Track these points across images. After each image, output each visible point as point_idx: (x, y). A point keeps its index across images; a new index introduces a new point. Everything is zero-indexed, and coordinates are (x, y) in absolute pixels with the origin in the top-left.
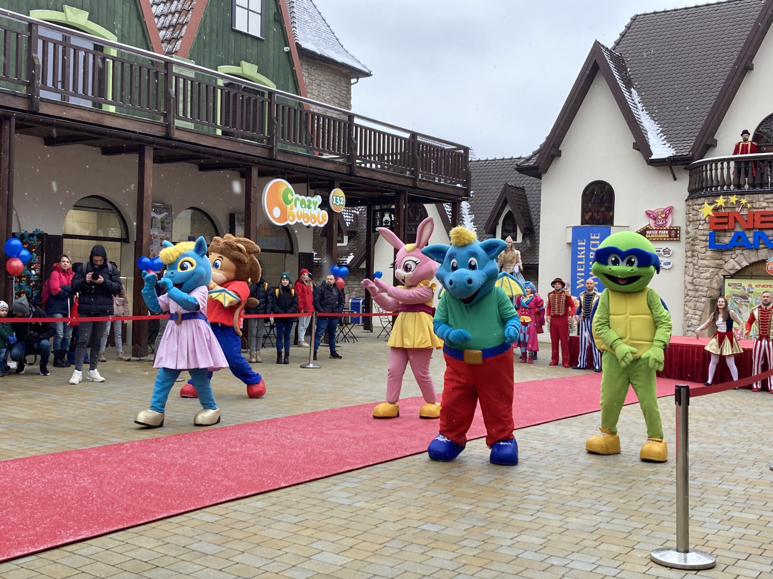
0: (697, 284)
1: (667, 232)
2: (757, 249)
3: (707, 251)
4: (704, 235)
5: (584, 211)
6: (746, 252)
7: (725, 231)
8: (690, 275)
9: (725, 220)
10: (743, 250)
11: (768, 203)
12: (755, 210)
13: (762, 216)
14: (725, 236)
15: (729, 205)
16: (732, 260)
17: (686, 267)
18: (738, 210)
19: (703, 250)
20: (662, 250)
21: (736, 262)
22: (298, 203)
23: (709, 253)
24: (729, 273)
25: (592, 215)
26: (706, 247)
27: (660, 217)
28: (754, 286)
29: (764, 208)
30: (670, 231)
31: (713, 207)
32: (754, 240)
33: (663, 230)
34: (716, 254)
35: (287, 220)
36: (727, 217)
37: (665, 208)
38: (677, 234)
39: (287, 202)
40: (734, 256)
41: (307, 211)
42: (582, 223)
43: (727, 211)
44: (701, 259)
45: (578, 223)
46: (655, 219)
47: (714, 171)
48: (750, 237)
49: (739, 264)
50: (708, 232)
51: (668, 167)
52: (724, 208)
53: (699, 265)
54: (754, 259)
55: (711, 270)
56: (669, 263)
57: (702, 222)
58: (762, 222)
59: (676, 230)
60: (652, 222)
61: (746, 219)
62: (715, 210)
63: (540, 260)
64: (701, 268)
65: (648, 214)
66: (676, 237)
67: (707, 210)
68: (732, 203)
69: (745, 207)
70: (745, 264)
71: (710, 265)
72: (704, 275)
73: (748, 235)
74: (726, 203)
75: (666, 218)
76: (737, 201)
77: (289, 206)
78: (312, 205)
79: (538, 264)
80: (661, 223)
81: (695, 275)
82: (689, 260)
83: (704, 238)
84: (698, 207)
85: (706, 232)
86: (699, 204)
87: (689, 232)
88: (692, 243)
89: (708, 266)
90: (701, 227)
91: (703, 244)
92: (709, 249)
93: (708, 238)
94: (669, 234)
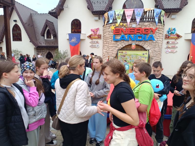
0: (108, 52)
1: (97, 36)
2: (128, 41)
3: (112, 41)
4: (111, 36)
5: (72, 29)
6: (125, 42)
7: (118, 35)
8: (105, 49)
9: (118, 31)
10: (124, 41)
12: (128, 28)
13: (130, 30)
14: (118, 37)
15: (120, 26)
16: (120, 44)
17: (104, 47)
18: (122, 28)
19: (111, 41)
20: (96, 42)
21: (122, 45)
23: (113, 42)
24: (119, 48)
25: (74, 30)
26: (112, 40)
27: (95, 31)
29: (131, 27)
30: (98, 36)
32: (128, 38)
33: (96, 35)
34: (115, 43)
36: (119, 30)
38: (100, 37)
40: (121, 43)
42: (72, 33)
44: (110, 44)
45: (70, 33)
46: (94, 32)
48: (126, 37)
49: (122, 46)
50: (113, 35)
52: (118, 27)
53: (109, 46)
54: (127, 44)
56: (98, 46)
57: (110, 32)
58: (130, 32)
59: (100, 36)
60: (93, 33)
61: (125, 31)
63: (59, 45)
64: (109, 47)
65: (92, 30)
66: (100, 38)
68: (121, 25)
69: (125, 27)
70: (124, 46)
71: (113, 46)
72: (111, 49)
73: (125, 36)
75: (97, 31)
76: (122, 25)
79: (58, 46)
80: (95, 33)
81: (107, 49)
82: (105, 45)
83: (111, 37)
84: (108, 27)
85: (111, 35)
86: (109, 26)
87: (105, 36)
88: (107, 39)
89: (112, 47)
90: (110, 34)
91: (110, 39)
92: (113, 41)
93: (113, 37)
94: (98, 37)
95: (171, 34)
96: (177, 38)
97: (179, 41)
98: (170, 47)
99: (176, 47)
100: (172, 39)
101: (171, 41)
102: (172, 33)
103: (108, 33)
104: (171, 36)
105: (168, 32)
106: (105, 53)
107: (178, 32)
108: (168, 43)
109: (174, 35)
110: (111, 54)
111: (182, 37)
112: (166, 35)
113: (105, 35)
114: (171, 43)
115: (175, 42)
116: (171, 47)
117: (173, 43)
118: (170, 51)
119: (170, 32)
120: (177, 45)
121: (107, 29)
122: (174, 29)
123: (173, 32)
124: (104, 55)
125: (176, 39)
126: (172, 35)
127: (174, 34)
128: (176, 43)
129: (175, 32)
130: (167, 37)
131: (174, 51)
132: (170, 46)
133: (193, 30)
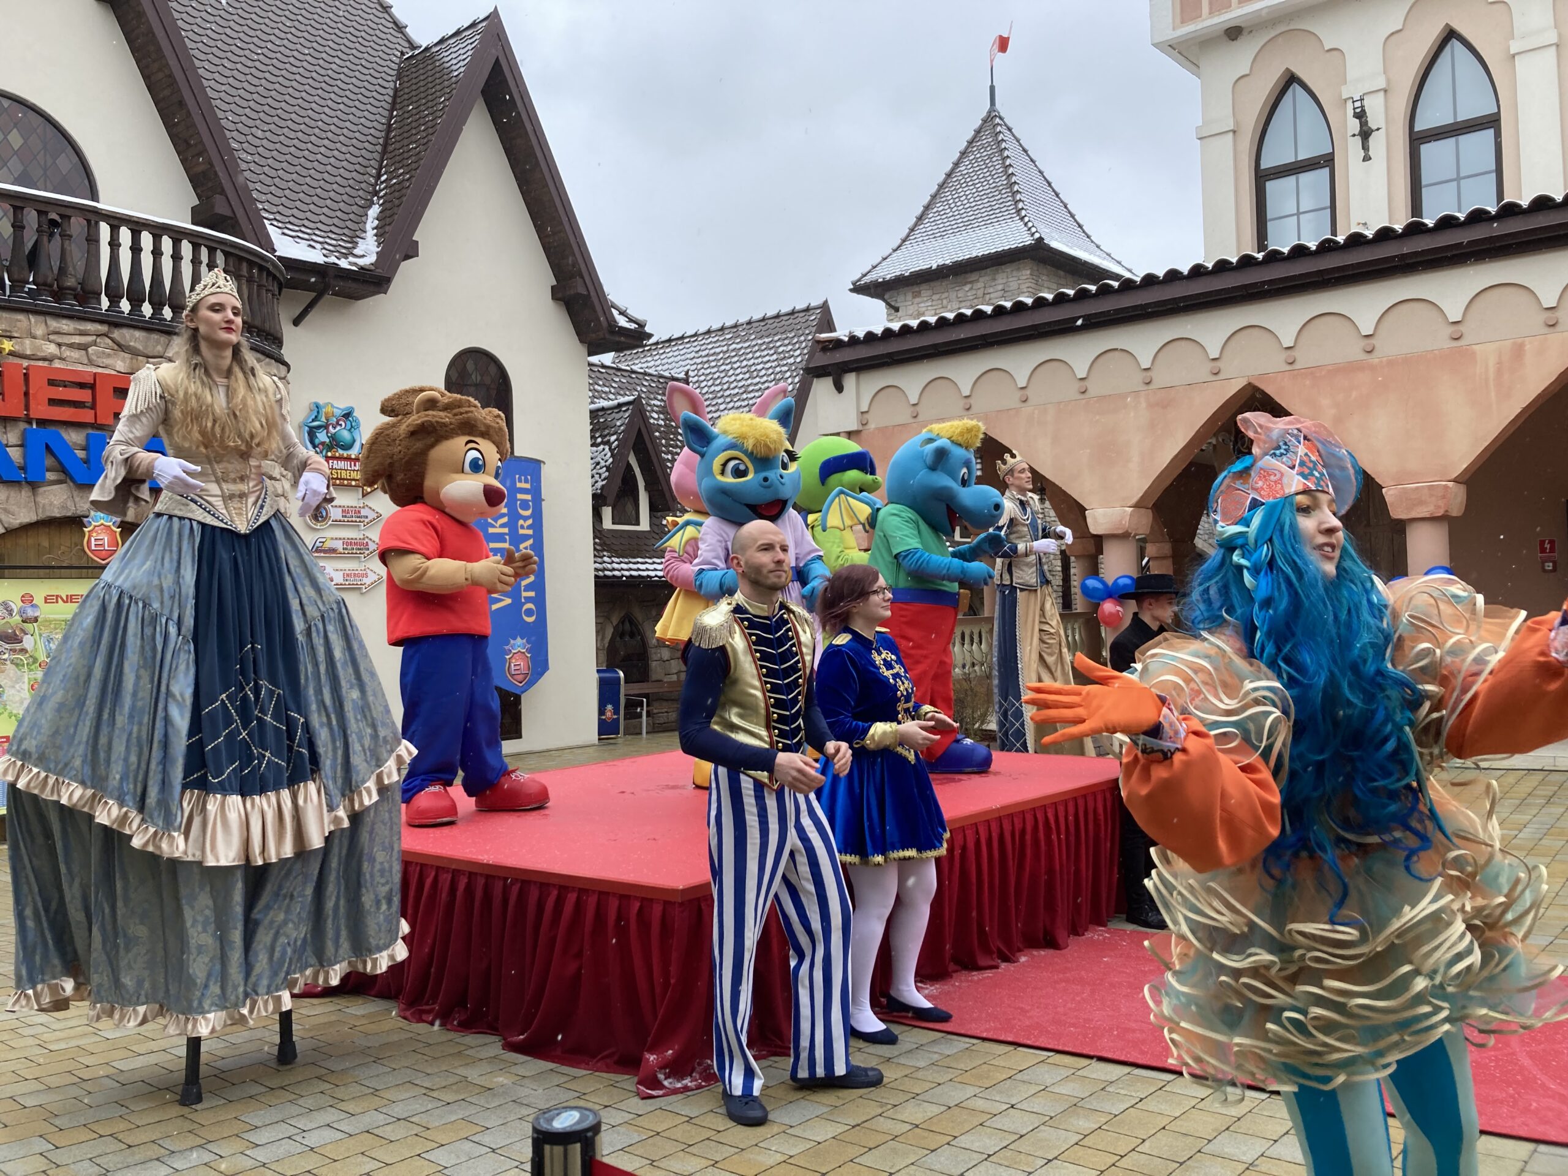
2: (35, 485)
11: (59, 345)
12: (26, 364)
13: (52, 383)
28: (39, 600)
29: (49, 359)
32: (28, 455)
48: (11, 445)
54: (26, 516)
58: (52, 402)
95: (330, 448)
98: (334, 551)
100: (342, 484)
102: (335, 442)
104: (336, 465)
105: (311, 434)
109: (348, 459)
115: (363, 512)
116: (339, 545)
117: (353, 519)
118: (338, 577)
119: (322, 437)
122: (347, 415)
123: (346, 435)
125: (366, 489)
126: (341, 458)
127: (354, 452)
129: (355, 433)
131: (367, 581)
132: (334, 538)
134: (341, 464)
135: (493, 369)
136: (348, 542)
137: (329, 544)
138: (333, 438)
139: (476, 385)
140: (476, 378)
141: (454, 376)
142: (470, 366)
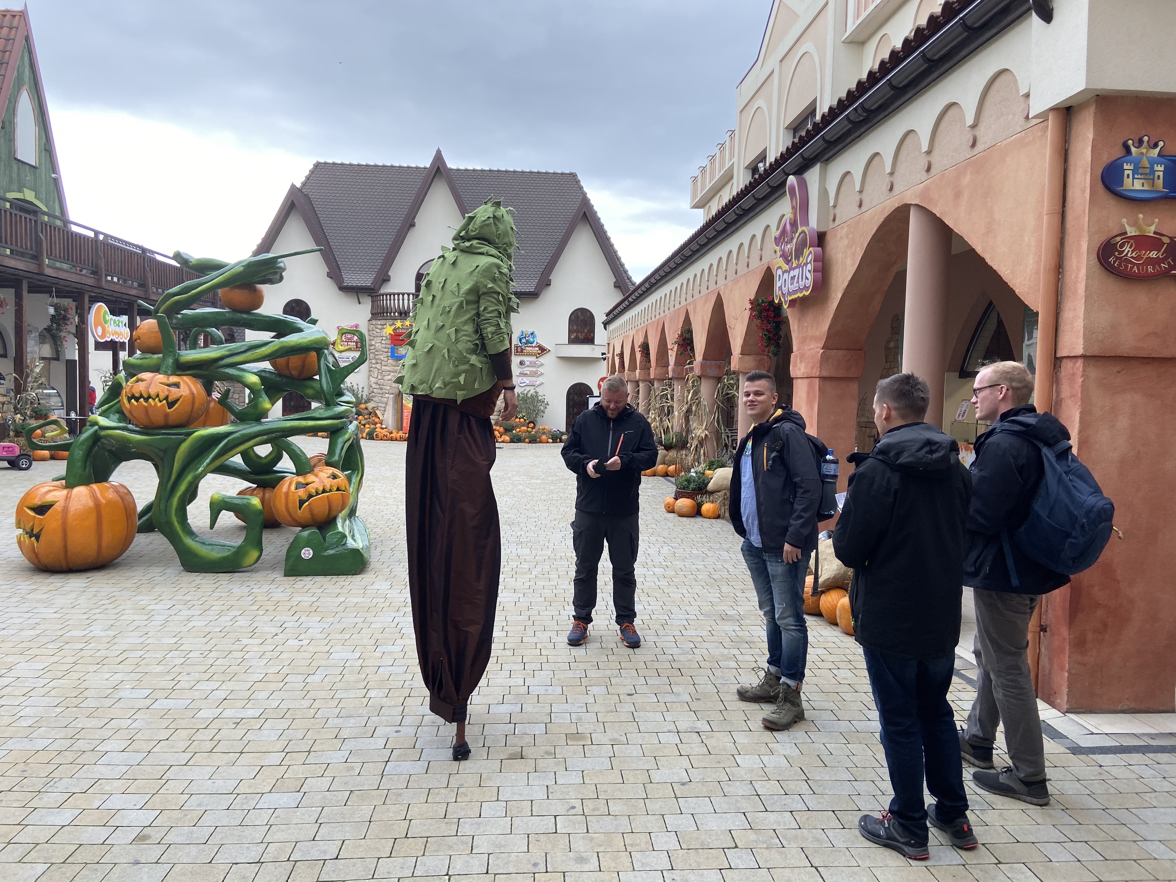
3: (388, 360)
4: (386, 348)
8: (376, 376)
17: (370, 371)
19: (386, 359)
20: (350, 358)
22: (112, 322)
23: (390, 361)
26: (388, 357)
31: (393, 327)
34: (395, 363)
35: (105, 337)
37: (352, 324)
39: (106, 322)
41: (117, 329)
43: (403, 331)
44: (384, 366)
47: (392, 301)
50: (390, 346)
51: (355, 294)
53: (382, 370)
55: (392, 374)
57: (384, 338)
62: (395, 329)
65: (339, 329)
67: (389, 330)
71: (391, 370)
72: (386, 378)
74: (402, 325)
77: (107, 325)
78: (120, 324)
80: (349, 337)
81: (379, 377)
82: (373, 366)
83: (386, 350)
84: (380, 327)
85: (387, 346)
86: (381, 325)
87: (373, 345)
88: (376, 353)
89: (389, 371)
90: (383, 342)
91: (385, 355)
92: (390, 358)
93: (390, 350)
94: (357, 345)
96: (539, 354)
97: (544, 359)
98: (526, 374)
99: (539, 373)
100: (529, 354)
101: (527, 359)
102: (528, 342)
103: (378, 340)
104: (527, 348)
105: (520, 340)
106: (374, 386)
107: (541, 340)
108: (522, 363)
109: (532, 347)
110: (388, 388)
111: (549, 351)
112: (517, 347)
113: (373, 343)
114: (527, 363)
115: (537, 363)
116: (528, 372)
117: (533, 364)
118: (528, 382)
119: (524, 341)
120: (541, 370)
121: (378, 331)
122: (532, 334)
123: (532, 340)
124: (371, 390)
125: (538, 356)
126: (530, 347)
127: (534, 345)
128: (539, 363)
129: (535, 339)
130: (519, 350)
131: (537, 383)
132: (527, 370)
133: (573, 337)
134: (530, 348)
135: (588, 314)
136: (531, 372)
137: (525, 372)
138: (527, 341)
139: (582, 321)
140: (581, 318)
141: (573, 317)
142: (580, 314)
